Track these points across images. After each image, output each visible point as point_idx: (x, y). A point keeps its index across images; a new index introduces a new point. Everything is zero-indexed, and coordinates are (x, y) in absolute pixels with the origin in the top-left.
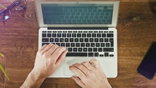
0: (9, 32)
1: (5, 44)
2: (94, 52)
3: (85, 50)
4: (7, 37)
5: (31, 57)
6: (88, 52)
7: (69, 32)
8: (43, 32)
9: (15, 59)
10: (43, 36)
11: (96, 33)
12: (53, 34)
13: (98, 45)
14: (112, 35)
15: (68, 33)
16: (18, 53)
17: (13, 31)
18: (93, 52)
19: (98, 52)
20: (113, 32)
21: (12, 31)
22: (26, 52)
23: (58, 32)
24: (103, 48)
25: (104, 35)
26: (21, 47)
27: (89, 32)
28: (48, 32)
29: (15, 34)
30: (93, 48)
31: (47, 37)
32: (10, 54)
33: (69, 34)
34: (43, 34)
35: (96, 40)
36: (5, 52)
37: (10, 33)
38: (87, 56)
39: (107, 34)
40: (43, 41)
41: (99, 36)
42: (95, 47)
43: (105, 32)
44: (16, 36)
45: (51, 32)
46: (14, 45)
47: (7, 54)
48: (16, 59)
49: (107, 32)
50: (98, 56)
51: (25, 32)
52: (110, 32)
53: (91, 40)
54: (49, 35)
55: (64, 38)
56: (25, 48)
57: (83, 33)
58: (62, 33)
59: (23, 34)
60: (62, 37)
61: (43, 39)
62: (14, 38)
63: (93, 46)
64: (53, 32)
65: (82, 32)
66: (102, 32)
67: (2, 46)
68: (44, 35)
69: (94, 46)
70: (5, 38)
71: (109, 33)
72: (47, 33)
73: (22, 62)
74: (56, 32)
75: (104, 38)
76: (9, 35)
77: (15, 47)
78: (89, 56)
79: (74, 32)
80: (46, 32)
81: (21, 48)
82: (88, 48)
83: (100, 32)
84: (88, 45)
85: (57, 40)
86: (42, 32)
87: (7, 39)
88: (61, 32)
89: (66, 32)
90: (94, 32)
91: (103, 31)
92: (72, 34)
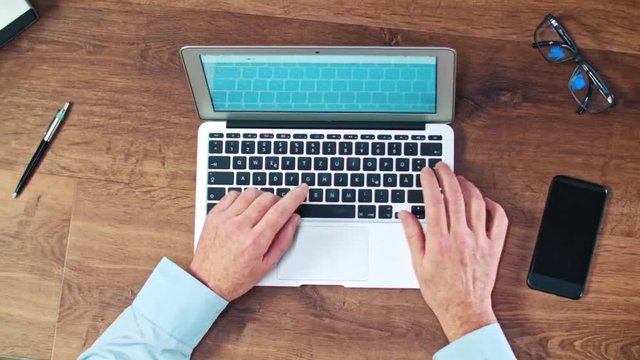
0: (95, 105)
1: (77, 140)
2: (377, 205)
3: (349, 196)
4: (86, 118)
5: (155, 191)
6: (357, 204)
7: (296, 136)
8: (212, 135)
9: (105, 193)
10: (211, 150)
11: (386, 142)
12: (243, 142)
13: (390, 180)
14: (438, 149)
15: (292, 139)
16: (114, 175)
17: (108, 102)
18: (373, 203)
19: (389, 203)
20: (440, 138)
21: (104, 102)
22: (142, 175)
23: (262, 136)
24: (409, 191)
25: (411, 149)
26: (128, 155)
27: (363, 137)
28: (229, 135)
29: (112, 111)
30: (373, 189)
31: (224, 154)
32: (90, 175)
33: (297, 145)
34: (211, 143)
35: (386, 164)
36: (75, 166)
37: (95, 109)
38: (354, 217)
39: (422, 144)
40: (210, 167)
41: (394, 151)
42: (382, 187)
43: (414, 137)
44: (115, 118)
45: (237, 135)
46: (105, 148)
47: (80, 175)
48: (108, 194)
49: (423, 137)
50: (391, 217)
51: (144, 108)
52: (431, 138)
53: (370, 164)
54: (232, 147)
55: (280, 156)
56: (138, 161)
57: (342, 140)
58: (273, 141)
59: (139, 114)
60: (272, 155)
61: (211, 160)
62: (108, 124)
63: (375, 185)
64: (245, 136)
65: (338, 137)
66: (405, 137)
67: (66, 147)
68: (214, 147)
69: (377, 183)
70: (79, 123)
71: (427, 141)
72: (224, 139)
73: (124, 206)
74: (254, 136)
75: (411, 158)
76: (93, 114)
77: (107, 153)
78: (359, 217)
79: (312, 136)
80: (221, 135)
81: (126, 160)
82: (357, 189)
83: (397, 137)
84: (357, 180)
85: (256, 163)
86: (208, 136)
87: (87, 126)
88: (271, 136)
89: (288, 136)
90: (380, 137)
91: (410, 133)
92: (308, 143)
